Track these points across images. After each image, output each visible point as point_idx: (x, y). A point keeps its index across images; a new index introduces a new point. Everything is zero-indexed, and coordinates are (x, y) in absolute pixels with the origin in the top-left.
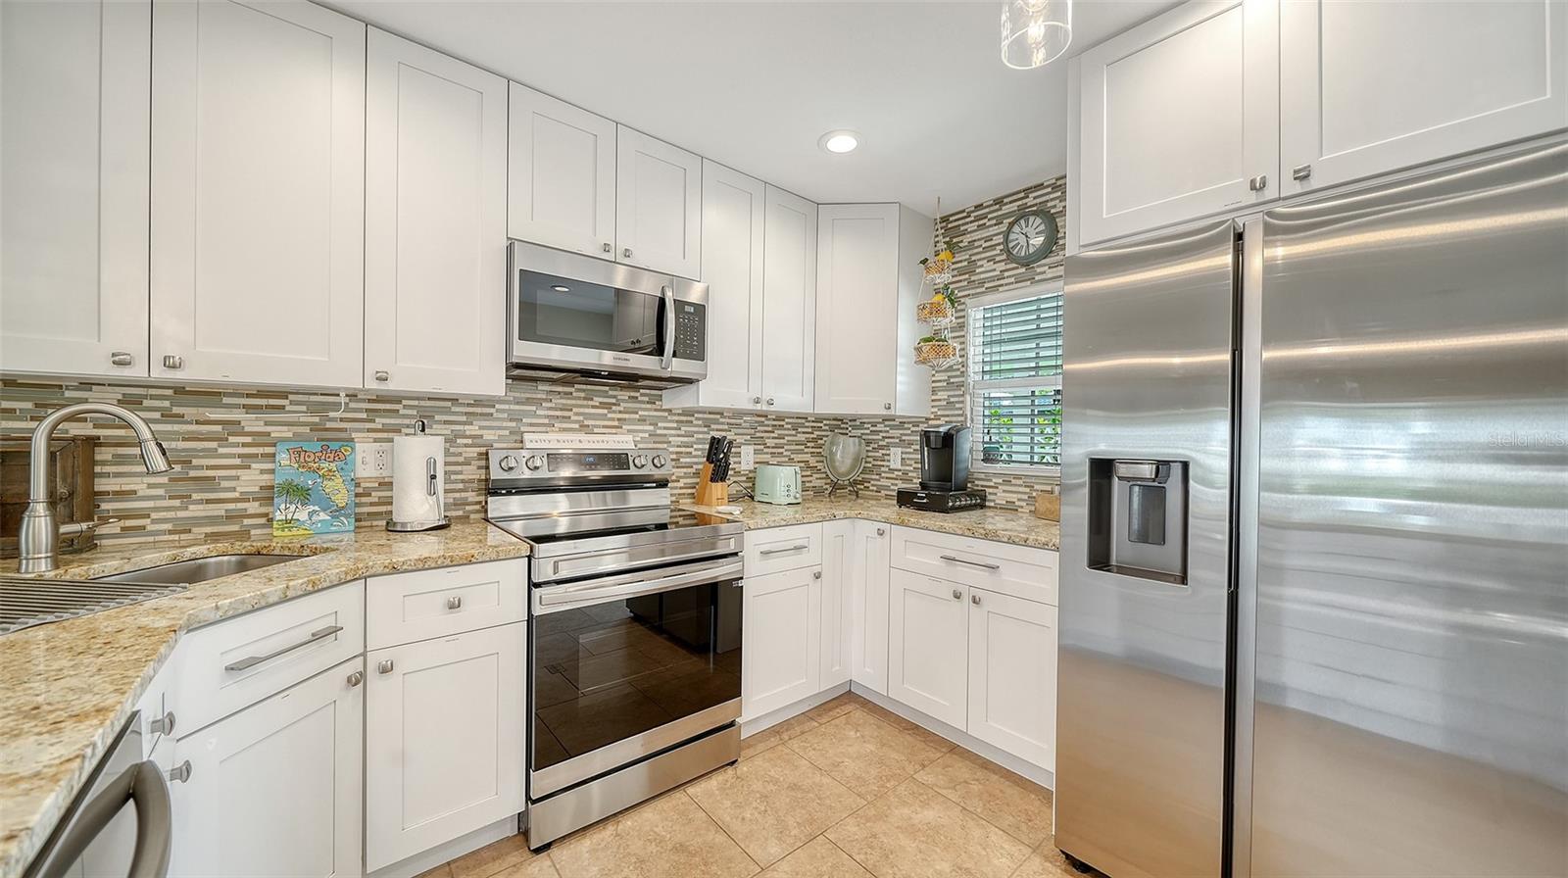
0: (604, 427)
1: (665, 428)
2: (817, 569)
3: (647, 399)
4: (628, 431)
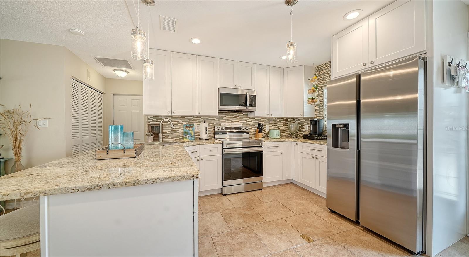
0: (236, 121)
1: (248, 121)
2: (281, 152)
3: (244, 115)
4: (241, 122)
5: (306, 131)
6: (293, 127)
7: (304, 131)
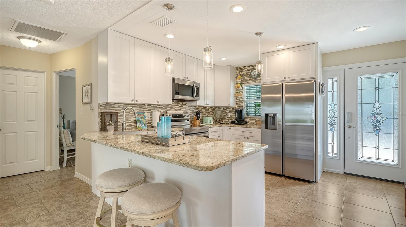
5: (228, 118)
6: (218, 114)
7: (226, 117)
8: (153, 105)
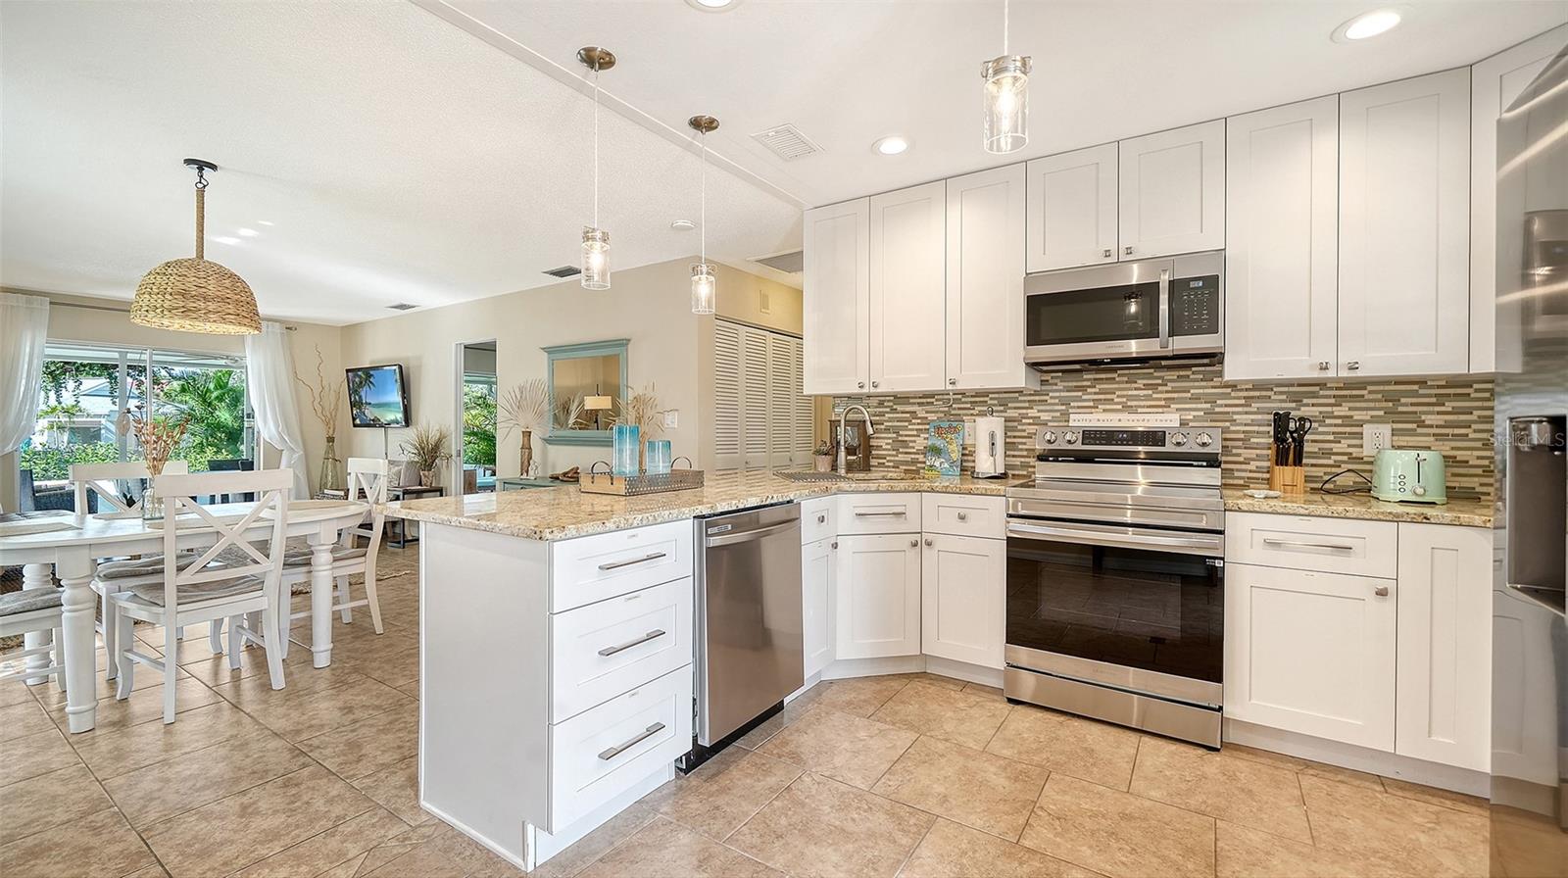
2: (1381, 584)
8: (1001, 393)
